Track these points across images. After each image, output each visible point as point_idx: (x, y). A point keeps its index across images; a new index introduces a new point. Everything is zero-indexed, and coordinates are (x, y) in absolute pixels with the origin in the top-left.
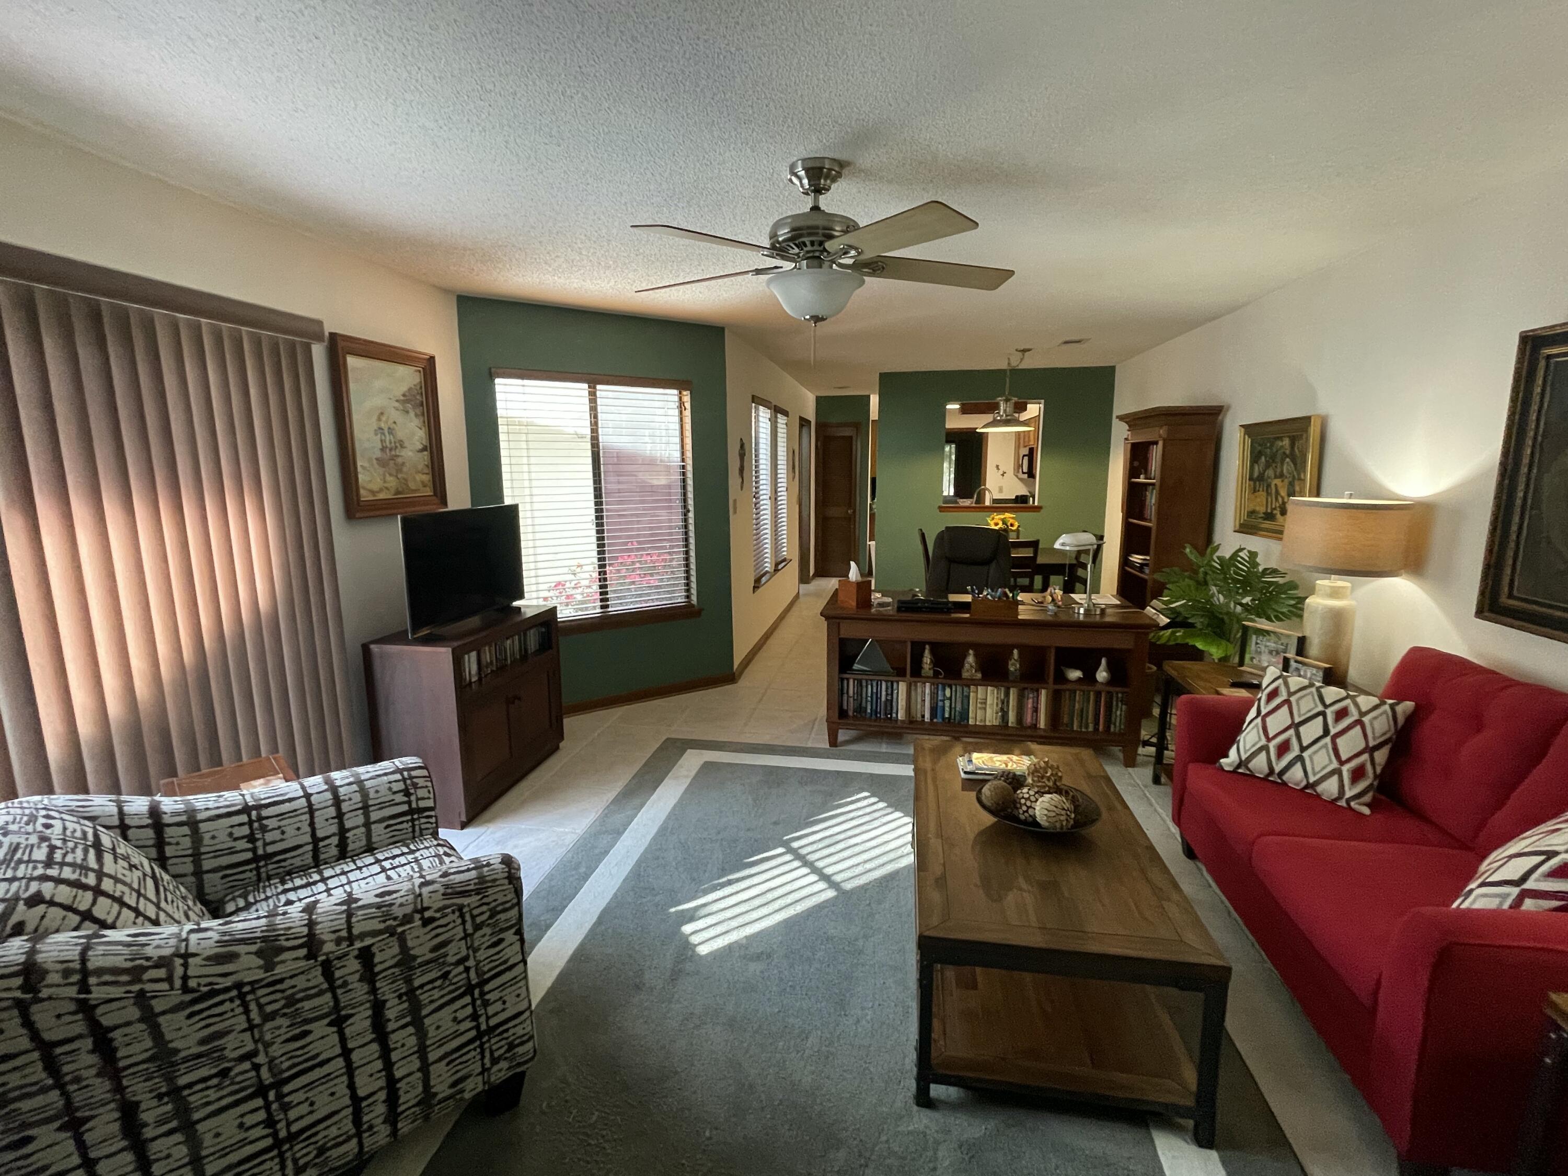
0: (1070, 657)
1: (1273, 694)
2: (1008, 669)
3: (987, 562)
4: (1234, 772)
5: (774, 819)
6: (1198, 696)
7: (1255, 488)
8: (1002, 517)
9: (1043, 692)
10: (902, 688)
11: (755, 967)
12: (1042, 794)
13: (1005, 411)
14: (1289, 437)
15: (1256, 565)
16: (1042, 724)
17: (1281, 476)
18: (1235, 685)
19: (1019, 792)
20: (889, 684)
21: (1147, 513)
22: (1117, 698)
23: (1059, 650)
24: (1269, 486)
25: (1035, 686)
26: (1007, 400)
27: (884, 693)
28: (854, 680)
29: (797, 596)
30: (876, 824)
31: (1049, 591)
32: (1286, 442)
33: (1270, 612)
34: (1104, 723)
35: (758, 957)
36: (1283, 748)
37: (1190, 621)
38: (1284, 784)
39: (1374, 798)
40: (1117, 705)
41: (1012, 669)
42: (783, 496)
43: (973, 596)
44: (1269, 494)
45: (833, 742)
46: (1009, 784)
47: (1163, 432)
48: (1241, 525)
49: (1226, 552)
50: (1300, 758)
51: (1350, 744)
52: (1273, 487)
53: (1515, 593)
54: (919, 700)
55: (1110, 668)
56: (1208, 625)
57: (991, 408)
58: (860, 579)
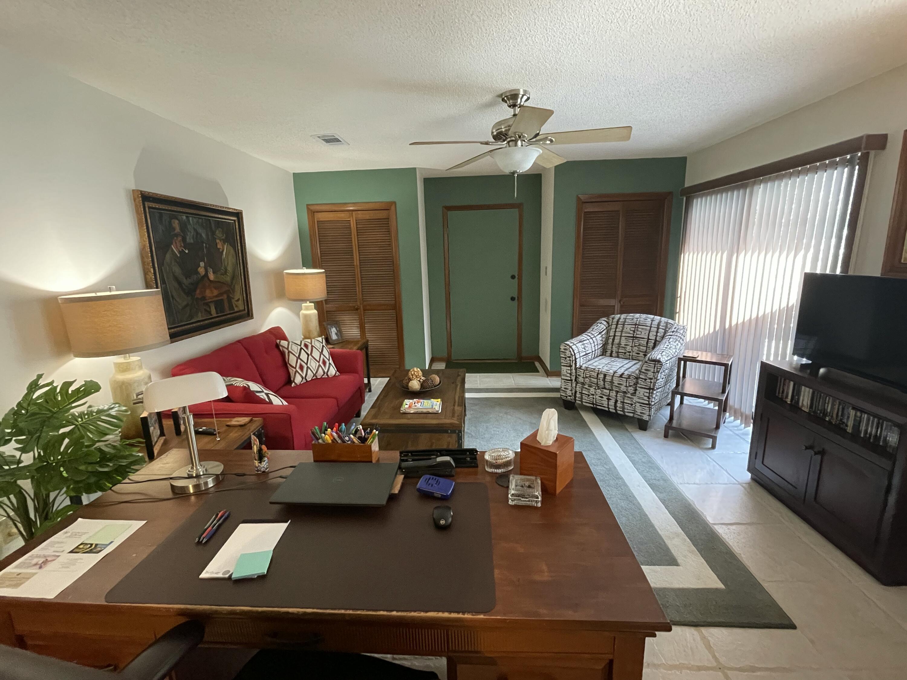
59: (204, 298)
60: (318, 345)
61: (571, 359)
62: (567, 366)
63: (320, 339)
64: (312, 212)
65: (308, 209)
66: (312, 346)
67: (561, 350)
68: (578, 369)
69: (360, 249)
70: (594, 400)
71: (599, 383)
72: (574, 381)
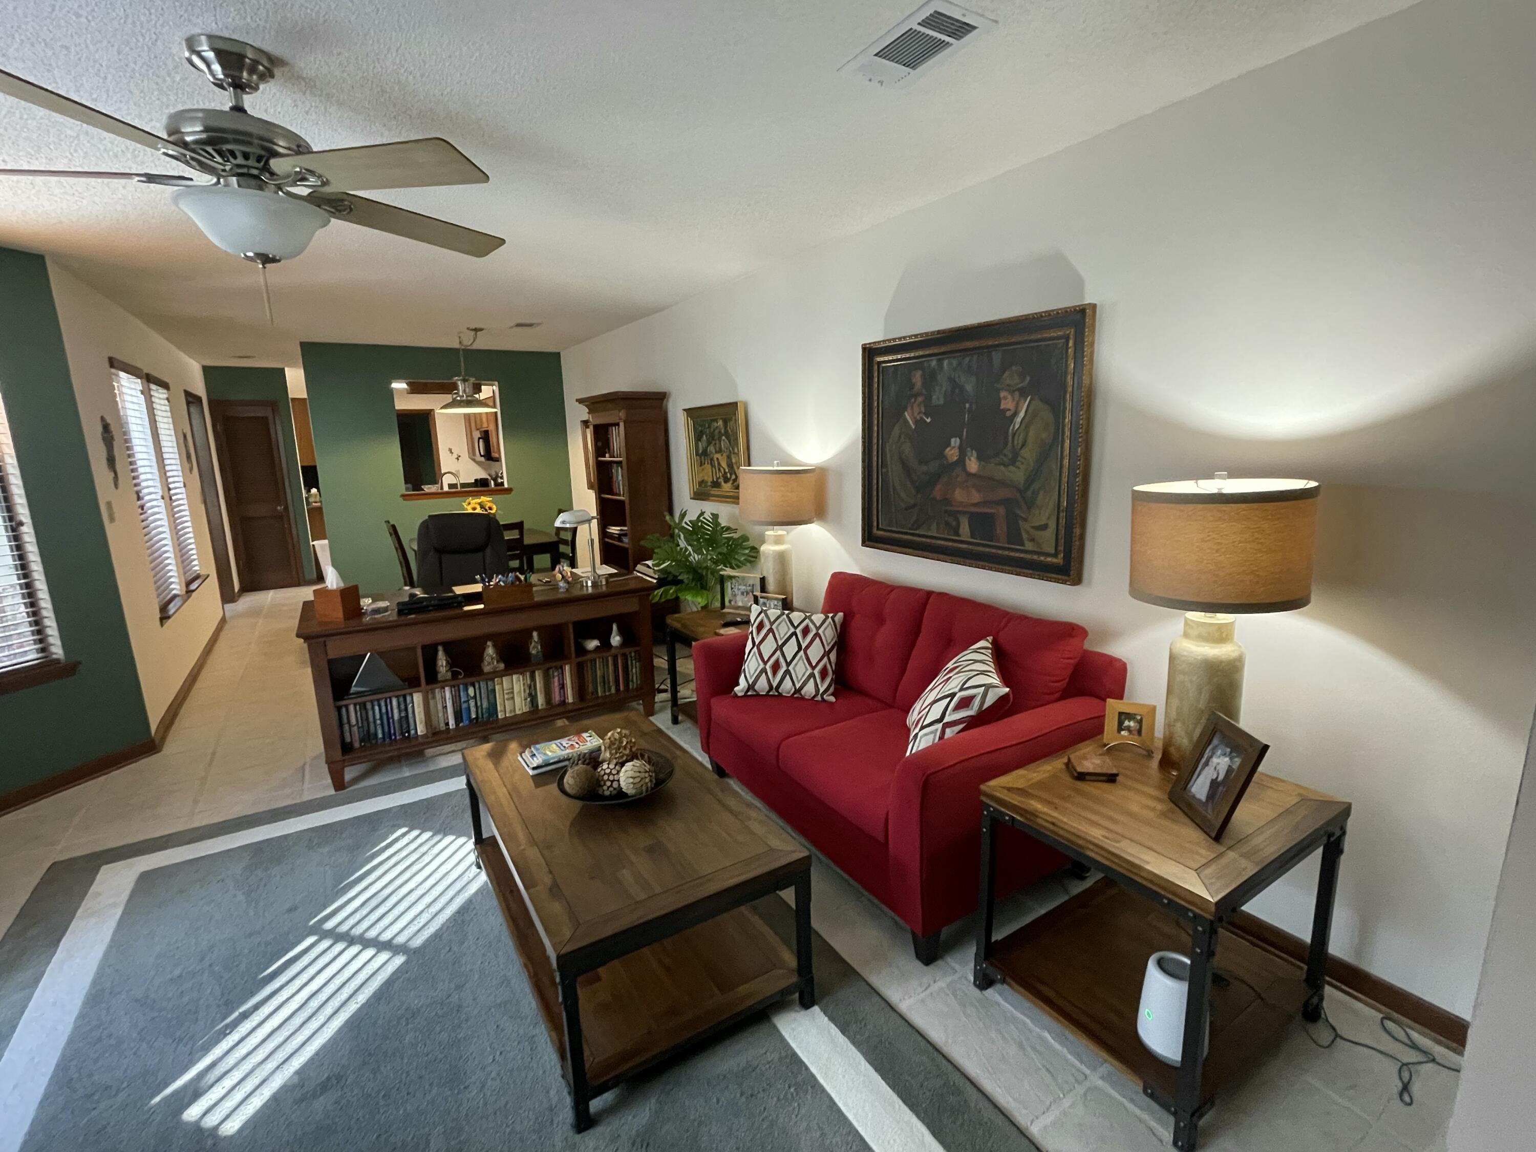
0: (586, 629)
1: (760, 627)
2: (530, 654)
3: (481, 549)
4: (745, 696)
5: (287, 906)
6: (706, 640)
7: (701, 462)
8: (478, 501)
9: (567, 668)
10: (417, 698)
11: (320, 1104)
12: (622, 765)
13: (464, 391)
14: (722, 419)
15: (718, 524)
16: (570, 700)
17: (720, 451)
18: (727, 625)
19: (599, 770)
20: (401, 699)
21: (616, 490)
22: (631, 657)
23: (576, 624)
24: (712, 460)
25: (558, 663)
26: (464, 381)
27: (396, 711)
28: (355, 705)
29: (223, 621)
30: (427, 859)
31: (557, 569)
32: (720, 423)
33: (734, 562)
34: (624, 683)
35: (324, 1087)
36: (776, 667)
37: (679, 578)
38: (780, 695)
39: (835, 689)
40: (632, 663)
41: (534, 652)
42: (180, 494)
43: (484, 584)
44: (713, 466)
45: (339, 784)
46: (588, 764)
47: (622, 414)
48: (695, 493)
49: (692, 516)
50: (787, 672)
51: (816, 652)
52: (715, 459)
53: (880, 526)
54: (440, 707)
55: (621, 632)
56: (693, 580)
57: (450, 388)
58: (342, 585)
59: (948, 502)
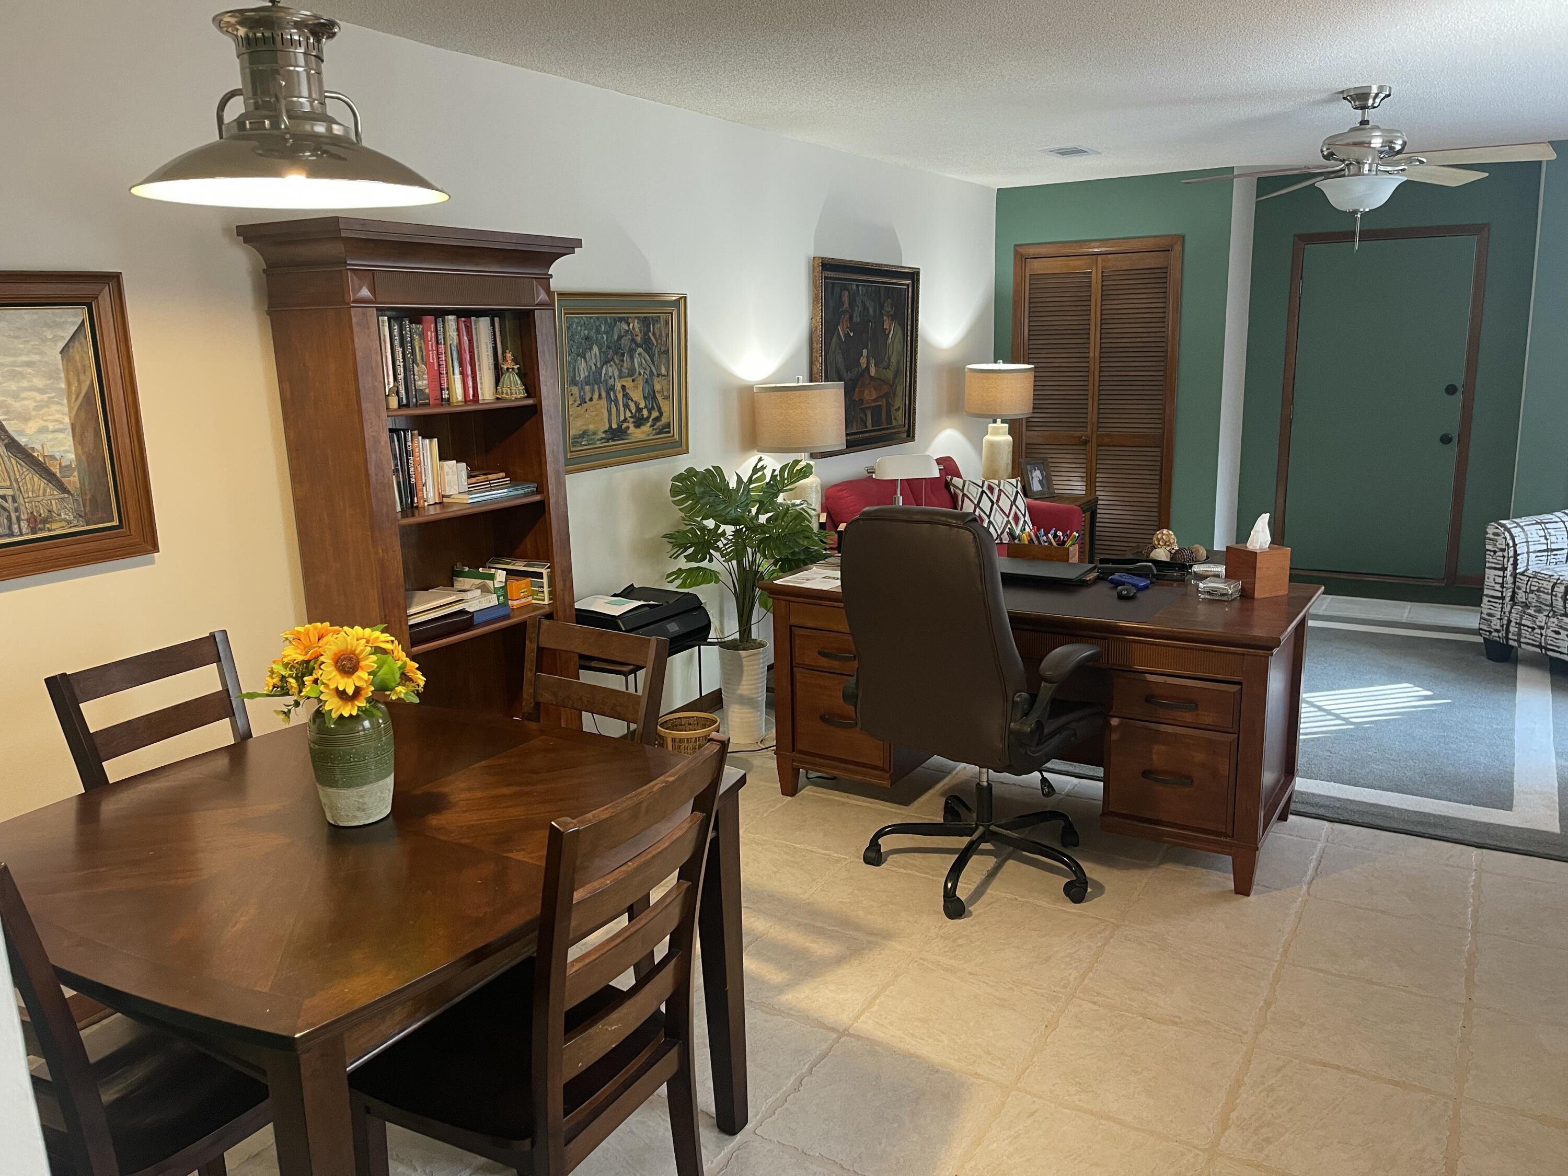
14: (638, 318)
17: (629, 373)
24: (610, 390)
44: (612, 401)
48: (569, 460)
59: (861, 400)
60: (1010, 490)
61: (1506, 554)
62: (1495, 569)
63: (1014, 481)
64: (1022, 258)
65: (1016, 253)
66: (1000, 490)
67: (1488, 536)
68: (1518, 576)
69: (1103, 326)
70: (1543, 637)
71: (1554, 602)
72: (1508, 599)
